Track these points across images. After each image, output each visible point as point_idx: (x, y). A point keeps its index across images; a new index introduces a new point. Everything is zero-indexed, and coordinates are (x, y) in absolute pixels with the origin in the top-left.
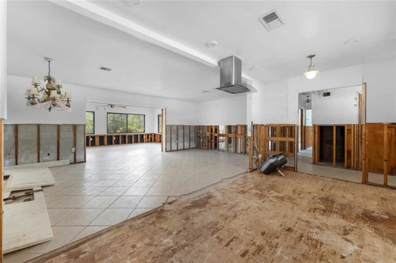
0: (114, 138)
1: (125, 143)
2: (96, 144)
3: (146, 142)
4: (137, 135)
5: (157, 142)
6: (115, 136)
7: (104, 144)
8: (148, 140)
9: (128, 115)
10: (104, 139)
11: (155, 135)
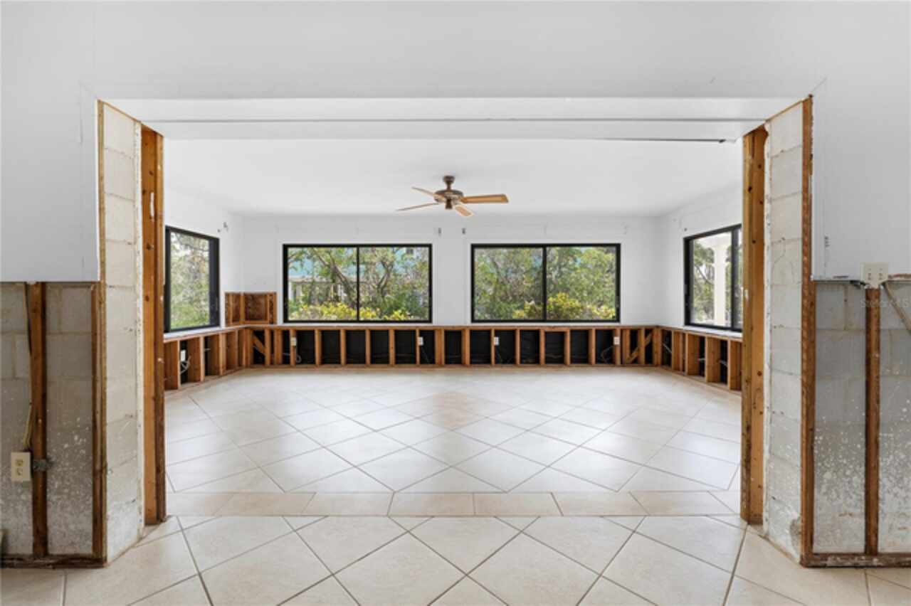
0: (496, 341)
1: (536, 361)
2: (437, 360)
3: (623, 364)
4: (585, 333)
5: (679, 370)
6: (498, 333)
7: (463, 362)
8: (635, 354)
9: (548, 249)
10: (463, 339)
11: (667, 334)
